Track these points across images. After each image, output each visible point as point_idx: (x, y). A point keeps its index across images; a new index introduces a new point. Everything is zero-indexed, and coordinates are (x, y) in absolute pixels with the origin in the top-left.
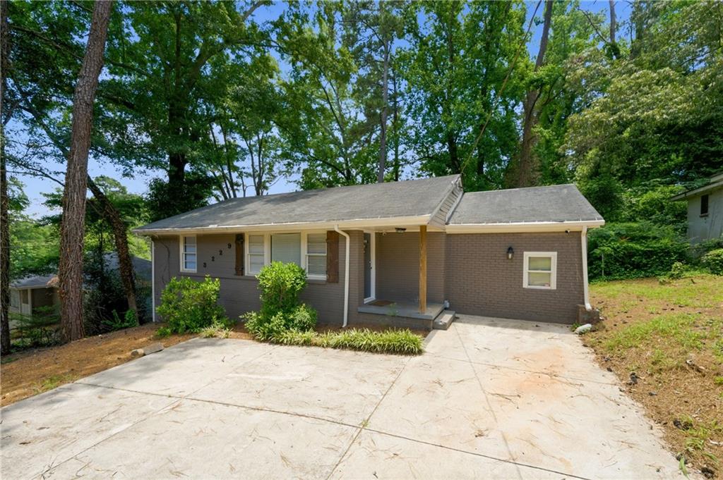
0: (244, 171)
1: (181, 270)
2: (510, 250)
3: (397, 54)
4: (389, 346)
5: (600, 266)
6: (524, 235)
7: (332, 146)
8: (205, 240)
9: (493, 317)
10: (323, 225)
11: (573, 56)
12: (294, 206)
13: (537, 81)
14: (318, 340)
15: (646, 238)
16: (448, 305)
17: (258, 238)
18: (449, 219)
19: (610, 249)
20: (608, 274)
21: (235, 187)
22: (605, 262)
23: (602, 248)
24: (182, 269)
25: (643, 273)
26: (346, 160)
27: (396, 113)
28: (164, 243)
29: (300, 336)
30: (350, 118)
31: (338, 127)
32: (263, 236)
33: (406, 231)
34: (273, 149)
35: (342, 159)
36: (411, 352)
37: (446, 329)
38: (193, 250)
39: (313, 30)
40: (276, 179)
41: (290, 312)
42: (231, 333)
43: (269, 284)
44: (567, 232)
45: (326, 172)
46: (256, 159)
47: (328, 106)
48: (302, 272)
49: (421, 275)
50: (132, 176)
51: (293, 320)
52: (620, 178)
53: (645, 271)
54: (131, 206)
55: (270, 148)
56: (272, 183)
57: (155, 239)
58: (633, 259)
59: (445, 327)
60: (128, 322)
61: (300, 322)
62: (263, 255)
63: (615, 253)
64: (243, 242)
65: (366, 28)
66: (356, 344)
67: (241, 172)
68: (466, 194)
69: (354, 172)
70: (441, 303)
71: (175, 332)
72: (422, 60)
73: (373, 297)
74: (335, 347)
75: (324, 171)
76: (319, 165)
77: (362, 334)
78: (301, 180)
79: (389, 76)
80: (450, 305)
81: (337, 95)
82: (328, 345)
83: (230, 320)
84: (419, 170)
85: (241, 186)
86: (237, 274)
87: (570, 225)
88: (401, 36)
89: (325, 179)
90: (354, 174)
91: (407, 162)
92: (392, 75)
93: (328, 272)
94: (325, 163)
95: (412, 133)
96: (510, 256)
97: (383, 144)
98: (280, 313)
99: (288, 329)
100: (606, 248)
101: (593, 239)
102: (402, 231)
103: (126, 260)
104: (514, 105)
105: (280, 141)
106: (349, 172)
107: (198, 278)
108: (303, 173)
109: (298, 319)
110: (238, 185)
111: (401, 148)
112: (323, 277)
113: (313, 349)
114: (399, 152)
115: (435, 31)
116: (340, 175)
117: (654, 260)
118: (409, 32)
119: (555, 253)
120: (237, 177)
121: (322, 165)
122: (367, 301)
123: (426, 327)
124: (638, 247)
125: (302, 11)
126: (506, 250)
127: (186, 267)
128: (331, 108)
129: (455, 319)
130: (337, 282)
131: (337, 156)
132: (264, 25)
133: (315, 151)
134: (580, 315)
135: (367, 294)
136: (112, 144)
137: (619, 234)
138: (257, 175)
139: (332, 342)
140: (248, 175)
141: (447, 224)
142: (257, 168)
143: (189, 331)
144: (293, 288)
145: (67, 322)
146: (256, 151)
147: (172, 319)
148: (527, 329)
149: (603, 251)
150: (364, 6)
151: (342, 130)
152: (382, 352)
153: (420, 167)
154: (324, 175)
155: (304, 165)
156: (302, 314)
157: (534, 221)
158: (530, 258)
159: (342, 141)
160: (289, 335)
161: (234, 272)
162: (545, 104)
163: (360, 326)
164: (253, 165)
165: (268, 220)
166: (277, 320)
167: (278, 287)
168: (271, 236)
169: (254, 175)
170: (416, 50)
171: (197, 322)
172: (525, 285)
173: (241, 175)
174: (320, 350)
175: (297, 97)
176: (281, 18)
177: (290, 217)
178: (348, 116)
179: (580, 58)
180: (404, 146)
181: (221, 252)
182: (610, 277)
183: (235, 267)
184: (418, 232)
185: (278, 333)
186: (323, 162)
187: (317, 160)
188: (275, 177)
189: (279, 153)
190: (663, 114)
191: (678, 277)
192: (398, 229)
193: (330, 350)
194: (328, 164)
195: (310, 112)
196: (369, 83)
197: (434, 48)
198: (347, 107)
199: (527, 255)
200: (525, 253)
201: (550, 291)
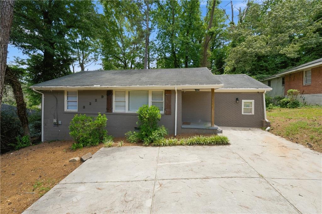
1: (65, 110)
6: (242, 93)
14: (179, 142)
28: (55, 95)
32: (124, 92)
33: (200, 91)
38: (75, 99)
44: (258, 92)
60: (25, 143)
62: (124, 102)
64: (112, 95)
86: (108, 112)
87: (260, 90)
93: (165, 110)
102: (198, 91)
112: (162, 112)
123: (215, 133)
126: (236, 100)
127: (68, 109)
130: (171, 115)
134: (264, 124)
157: (247, 88)
161: (106, 110)
168: (129, 92)
172: (243, 113)
181: (96, 100)
183: (106, 108)
192: (195, 90)
199: (243, 101)
200: (243, 100)
201: (252, 115)
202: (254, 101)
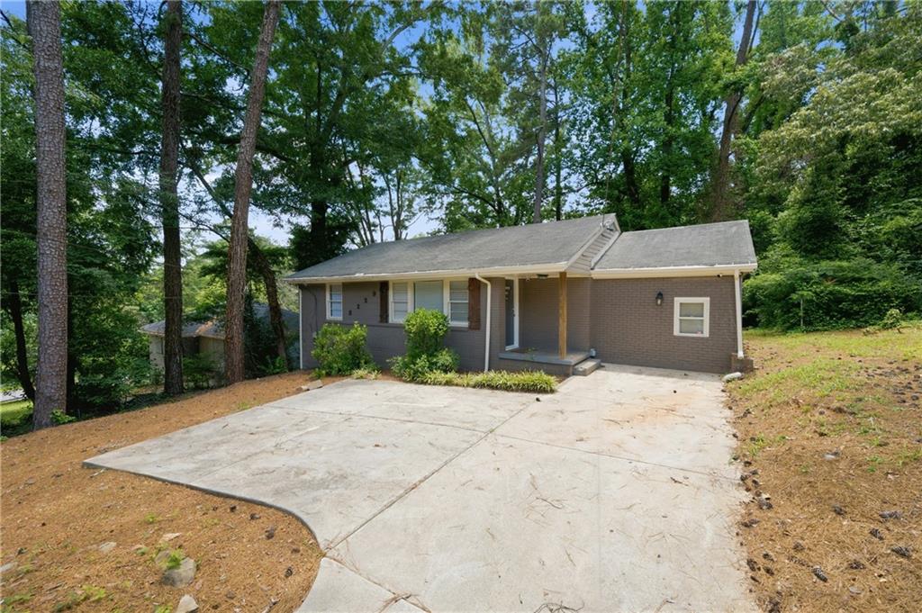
0: (381, 209)
2: (660, 295)
3: (559, 57)
4: (524, 385)
5: (797, 314)
6: (674, 280)
7: (480, 174)
8: (350, 287)
9: (642, 366)
10: (465, 273)
11: (772, 58)
12: (437, 253)
13: (734, 83)
14: (459, 381)
15: (859, 280)
16: (594, 353)
17: (402, 286)
18: (596, 264)
19: (810, 293)
20: (808, 323)
21: (372, 228)
22: (804, 309)
23: (800, 292)
24: (328, 317)
25: (854, 322)
26: (497, 191)
27: (557, 130)
28: (312, 291)
29: (441, 376)
30: (502, 139)
31: (487, 150)
32: (406, 283)
33: (549, 277)
34: (413, 182)
35: (491, 189)
36: (543, 391)
37: (585, 375)
38: (339, 298)
39: (457, 50)
40: (416, 217)
41: (432, 355)
42: (380, 376)
43: (414, 330)
44: (719, 276)
45: (474, 204)
46: (394, 195)
47: (475, 127)
48: (445, 318)
49: (561, 321)
50: (282, 226)
51: (436, 363)
52: (846, 203)
53: (857, 320)
54: (276, 254)
55: (409, 182)
56: (412, 221)
57: (301, 286)
58: (840, 306)
59: (584, 373)
60: (279, 368)
61: (443, 365)
62: (407, 303)
63: (817, 299)
64: (387, 290)
65: (519, 34)
66: (493, 383)
67: (378, 211)
68: (624, 233)
69: (506, 203)
70: (585, 351)
71: (328, 375)
72: (589, 63)
73: (516, 344)
74: (474, 387)
75: (471, 204)
76: (465, 197)
77: (500, 375)
78: (444, 217)
79: (549, 86)
80: (597, 353)
81: (486, 113)
82: (468, 385)
83: (376, 365)
84: (588, 197)
85: (379, 228)
86: (381, 321)
87: (721, 268)
88: (564, 35)
89: (473, 213)
90: (507, 205)
91: (571, 190)
92: (552, 83)
93: (469, 319)
94: (471, 196)
95: (577, 153)
96: (659, 302)
97: (542, 169)
98: (424, 356)
99: (431, 370)
100: (805, 293)
101: (789, 282)
102: (544, 278)
103: (275, 308)
104: (715, 108)
105: (420, 172)
106: (500, 204)
107: (347, 325)
108: (447, 208)
109: (441, 362)
110: (376, 226)
111: (564, 173)
112: (465, 324)
113: (454, 388)
114: (562, 178)
115: (606, 25)
116: (490, 208)
117: (868, 307)
118: (572, 30)
119: (708, 299)
120: (374, 217)
121: (468, 198)
122: (509, 348)
123: (564, 372)
124: (847, 290)
125: (444, 27)
126: (656, 296)
127: (332, 315)
128: (479, 129)
129: (599, 367)
130: (479, 329)
131: (486, 185)
132: (404, 50)
133: (461, 182)
134: (733, 364)
135: (509, 341)
136: (259, 193)
137: (824, 276)
138: (395, 213)
139: (472, 383)
140: (386, 214)
141: (592, 269)
142: (396, 206)
143: (341, 373)
144: (436, 333)
145: (232, 365)
146: (394, 186)
147: (326, 362)
148: (672, 377)
149: (802, 295)
150: (519, 7)
151: (491, 154)
152: (517, 391)
153: (588, 193)
154: (471, 209)
155: (447, 200)
156: (445, 358)
158: (681, 304)
159: (492, 167)
160: (433, 376)
161: (379, 319)
162: (759, 105)
163: (498, 370)
164: (391, 203)
165: (412, 269)
166: (422, 362)
167: (422, 332)
168: (414, 284)
169: (392, 212)
170: (583, 50)
171: (348, 366)
172: (676, 332)
173: (377, 215)
174: (461, 388)
175: (439, 125)
176: (422, 40)
177: (433, 265)
178: (499, 136)
179: (780, 59)
180: (567, 170)
181: (366, 299)
182: (810, 328)
183: (379, 314)
184: (557, 279)
185: (423, 374)
186: (470, 194)
187: (463, 192)
188: (414, 214)
189: (420, 186)
190: (882, 127)
191: (892, 326)
192: (540, 275)
193: (470, 389)
194: (475, 195)
195: (454, 139)
196: (525, 96)
197: (606, 47)
198: (499, 125)
199: (678, 301)
200: (676, 299)
201: (703, 338)
202: (711, 301)
